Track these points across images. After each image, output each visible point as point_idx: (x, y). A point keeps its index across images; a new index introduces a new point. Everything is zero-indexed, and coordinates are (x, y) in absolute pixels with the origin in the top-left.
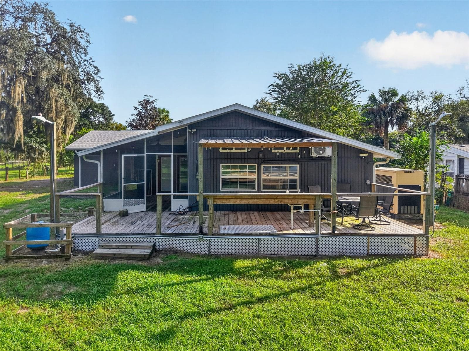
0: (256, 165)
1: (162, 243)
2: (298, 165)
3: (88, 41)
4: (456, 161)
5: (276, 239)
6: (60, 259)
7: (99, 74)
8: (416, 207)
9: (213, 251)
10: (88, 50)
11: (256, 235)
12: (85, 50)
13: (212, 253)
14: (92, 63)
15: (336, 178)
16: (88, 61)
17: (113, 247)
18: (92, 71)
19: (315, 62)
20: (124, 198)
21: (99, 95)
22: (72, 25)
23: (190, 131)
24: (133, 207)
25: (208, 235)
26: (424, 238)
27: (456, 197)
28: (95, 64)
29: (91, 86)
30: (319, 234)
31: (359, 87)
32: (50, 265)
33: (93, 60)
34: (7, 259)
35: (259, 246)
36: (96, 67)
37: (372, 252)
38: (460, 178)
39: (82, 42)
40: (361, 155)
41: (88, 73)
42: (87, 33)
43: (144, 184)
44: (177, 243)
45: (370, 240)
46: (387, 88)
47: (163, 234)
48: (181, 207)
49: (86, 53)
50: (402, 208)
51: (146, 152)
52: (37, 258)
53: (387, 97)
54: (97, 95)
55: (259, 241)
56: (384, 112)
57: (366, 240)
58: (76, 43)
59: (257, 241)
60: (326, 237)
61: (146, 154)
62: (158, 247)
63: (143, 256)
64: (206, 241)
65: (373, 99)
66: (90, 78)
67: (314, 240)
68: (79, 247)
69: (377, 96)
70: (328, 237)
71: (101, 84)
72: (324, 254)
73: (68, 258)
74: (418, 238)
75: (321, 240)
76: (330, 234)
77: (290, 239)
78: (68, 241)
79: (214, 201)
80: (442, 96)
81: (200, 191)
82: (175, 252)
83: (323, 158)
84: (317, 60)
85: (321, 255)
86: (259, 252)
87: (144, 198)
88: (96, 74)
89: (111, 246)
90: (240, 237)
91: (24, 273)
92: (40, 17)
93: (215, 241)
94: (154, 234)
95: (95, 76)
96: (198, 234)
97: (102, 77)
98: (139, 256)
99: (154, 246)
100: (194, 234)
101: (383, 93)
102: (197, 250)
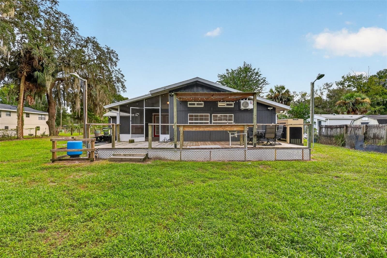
0: (209, 114)
1: (151, 154)
2: (233, 115)
3: (117, 59)
4: (317, 123)
5: (221, 151)
6: (87, 161)
7: (124, 78)
8: (300, 140)
9: (183, 159)
10: (117, 63)
11: (209, 149)
12: (116, 64)
13: (182, 160)
14: (120, 72)
15: (256, 115)
16: (117, 71)
17: (121, 155)
18: (120, 76)
19: (240, 68)
20: (132, 134)
21: (124, 89)
22: (108, 49)
23: (170, 94)
24: (137, 138)
25: (180, 149)
26: (308, 150)
27: (319, 138)
28: (122, 73)
29: (120, 85)
30: (246, 148)
31: (265, 82)
32: (80, 164)
33: (120, 70)
34: (53, 161)
35: (210, 156)
36: (122, 74)
37: (277, 159)
38: (322, 127)
39: (114, 59)
40: (269, 108)
41: (118, 78)
42: (116, 54)
43: (143, 125)
44: (161, 154)
45: (277, 151)
46: (279, 86)
47: (152, 148)
48: (165, 139)
49: (116, 65)
50: (292, 140)
51: (145, 107)
52: (72, 160)
53: (279, 90)
54: (122, 90)
55: (210, 152)
56: (278, 98)
57: (274, 151)
58: (111, 59)
59: (209, 152)
60: (250, 150)
61: (145, 108)
62: (150, 156)
63: (140, 160)
64: (179, 152)
65: (271, 91)
66: (119, 80)
67: (243, 152)
68: (101, 156)
69: (274, 90)
70: (252, 150)
71: (125, 84)
72: (249, 160)
73: (92, 160)
74: (304, 150)
75: (248, 152)
76: (253, 148)
77: (229, 151)
78: (92, 150)
79: (183, 129)
80: (306, 93)
81: (174, 123)
82: (160, 159)
83: (246, 110)
84: (241, 67)
85: (248, 161)
86: (210, 159)
87: (143, 134)
88: (122, 78)
89: (120, 155)
90: (199, 150)
91: (61, 167)
92: (90, 45)
93: (184, 153)
94: (147, 148)
95: (121, 79)
96: (174, 148)
97: (125, 80)
98: (137, 160)
99: (147, 155)
100: (171, 149)
101: (277, 88)
102: (173, 158)
